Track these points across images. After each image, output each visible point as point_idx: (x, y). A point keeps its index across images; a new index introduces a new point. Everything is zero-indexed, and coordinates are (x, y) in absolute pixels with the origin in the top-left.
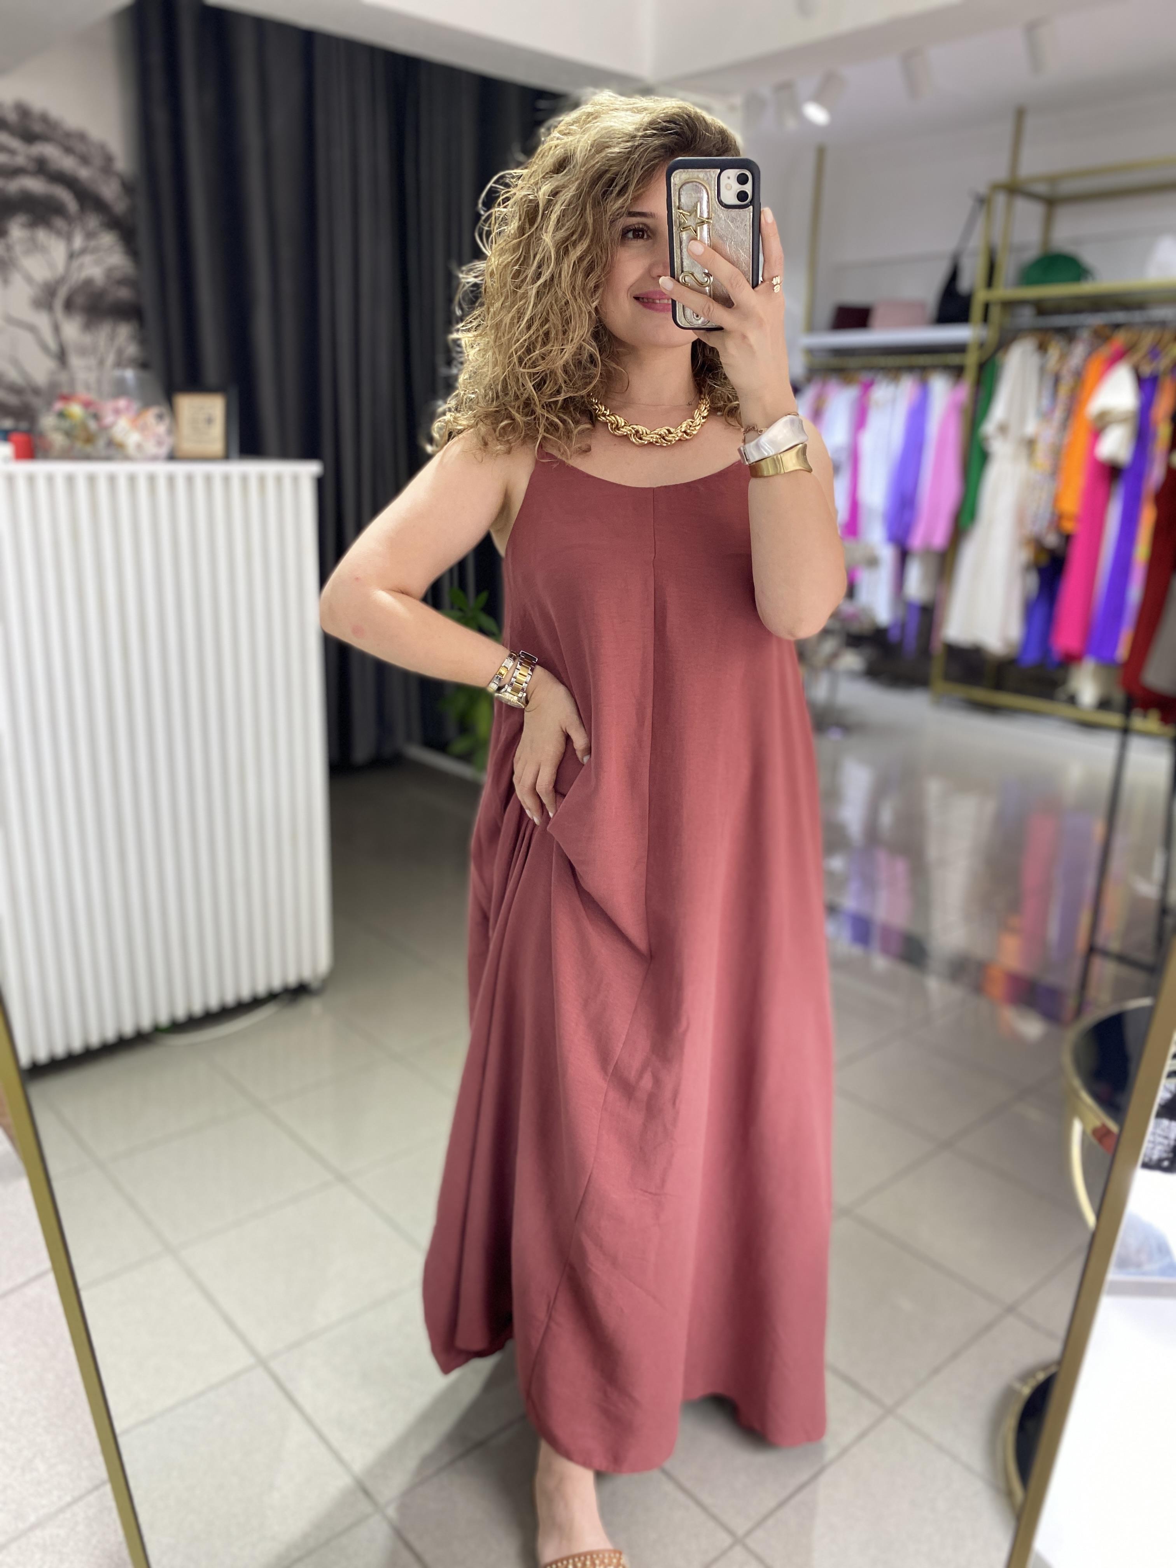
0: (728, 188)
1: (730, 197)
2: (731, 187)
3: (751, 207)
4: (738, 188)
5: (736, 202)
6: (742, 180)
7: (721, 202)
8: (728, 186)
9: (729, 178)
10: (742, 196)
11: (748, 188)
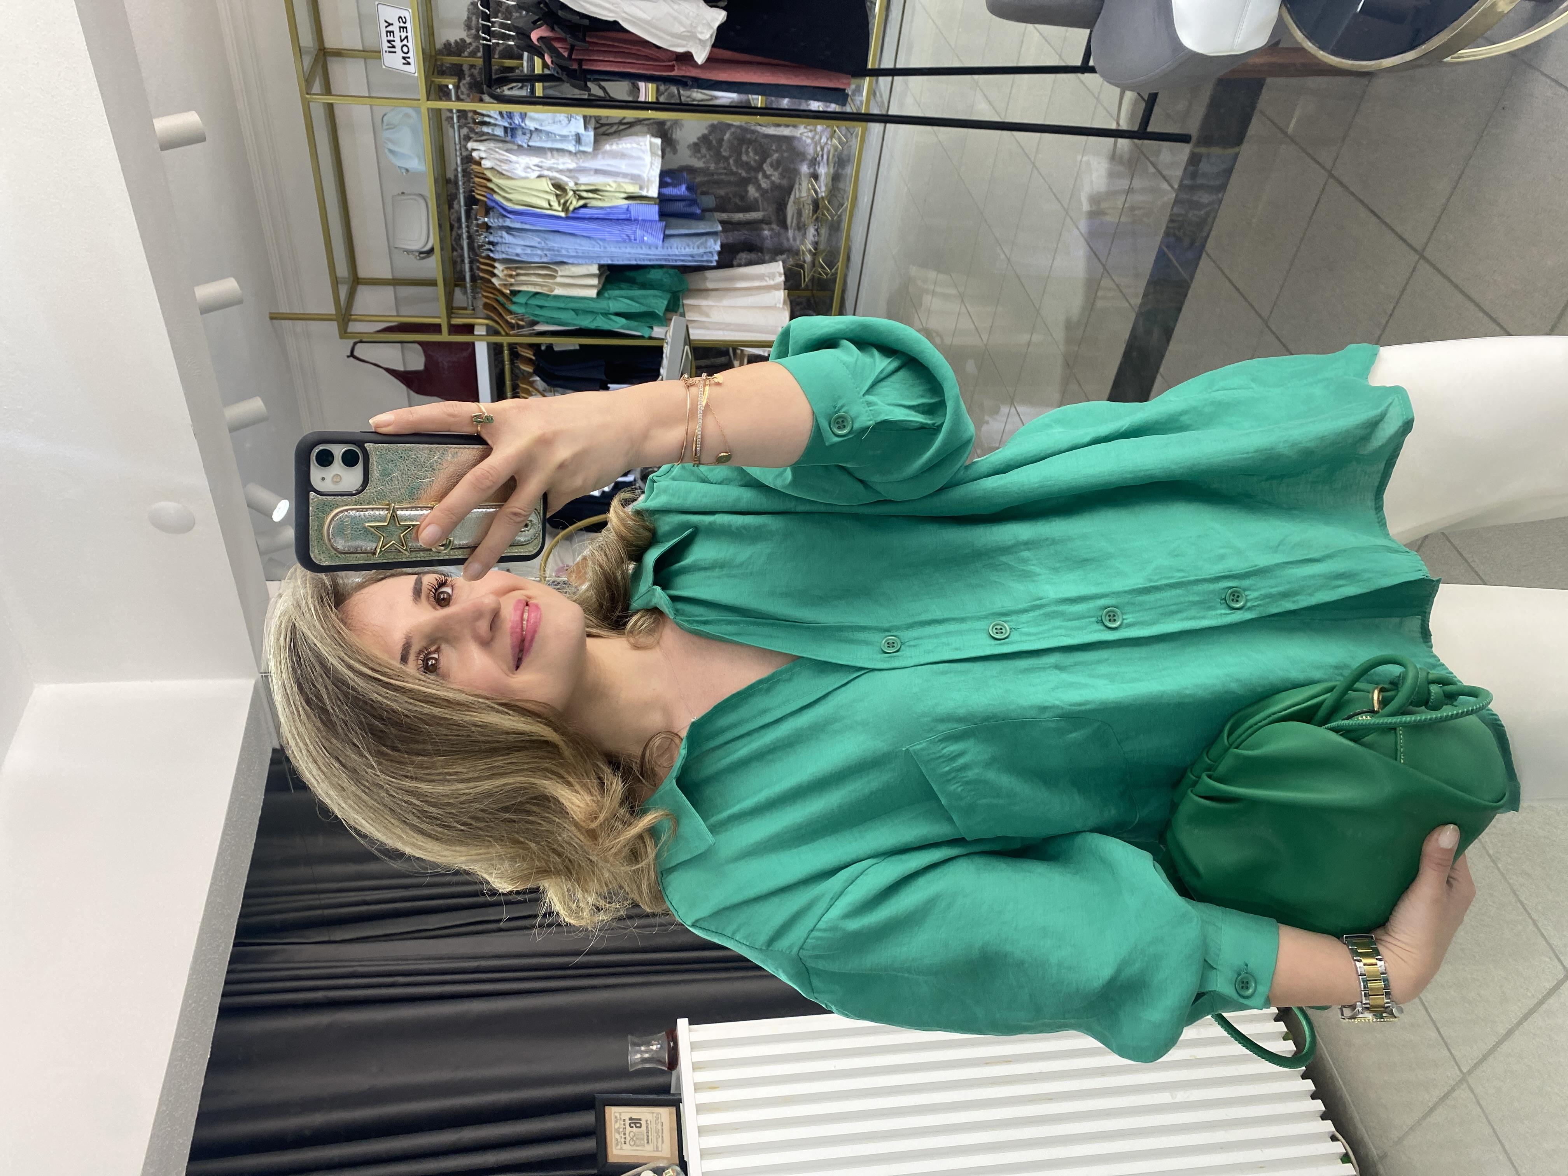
0: (338, 480)
1: (351, 478)
2: (338, 475)
3: (366, 445)
4: (337, 466)
5: (360, 467)
6: (325, 459)
7: (359, 492)
8: (335, 480)
9: (323, 479)
10: (350, 460)
11: (338, 451)
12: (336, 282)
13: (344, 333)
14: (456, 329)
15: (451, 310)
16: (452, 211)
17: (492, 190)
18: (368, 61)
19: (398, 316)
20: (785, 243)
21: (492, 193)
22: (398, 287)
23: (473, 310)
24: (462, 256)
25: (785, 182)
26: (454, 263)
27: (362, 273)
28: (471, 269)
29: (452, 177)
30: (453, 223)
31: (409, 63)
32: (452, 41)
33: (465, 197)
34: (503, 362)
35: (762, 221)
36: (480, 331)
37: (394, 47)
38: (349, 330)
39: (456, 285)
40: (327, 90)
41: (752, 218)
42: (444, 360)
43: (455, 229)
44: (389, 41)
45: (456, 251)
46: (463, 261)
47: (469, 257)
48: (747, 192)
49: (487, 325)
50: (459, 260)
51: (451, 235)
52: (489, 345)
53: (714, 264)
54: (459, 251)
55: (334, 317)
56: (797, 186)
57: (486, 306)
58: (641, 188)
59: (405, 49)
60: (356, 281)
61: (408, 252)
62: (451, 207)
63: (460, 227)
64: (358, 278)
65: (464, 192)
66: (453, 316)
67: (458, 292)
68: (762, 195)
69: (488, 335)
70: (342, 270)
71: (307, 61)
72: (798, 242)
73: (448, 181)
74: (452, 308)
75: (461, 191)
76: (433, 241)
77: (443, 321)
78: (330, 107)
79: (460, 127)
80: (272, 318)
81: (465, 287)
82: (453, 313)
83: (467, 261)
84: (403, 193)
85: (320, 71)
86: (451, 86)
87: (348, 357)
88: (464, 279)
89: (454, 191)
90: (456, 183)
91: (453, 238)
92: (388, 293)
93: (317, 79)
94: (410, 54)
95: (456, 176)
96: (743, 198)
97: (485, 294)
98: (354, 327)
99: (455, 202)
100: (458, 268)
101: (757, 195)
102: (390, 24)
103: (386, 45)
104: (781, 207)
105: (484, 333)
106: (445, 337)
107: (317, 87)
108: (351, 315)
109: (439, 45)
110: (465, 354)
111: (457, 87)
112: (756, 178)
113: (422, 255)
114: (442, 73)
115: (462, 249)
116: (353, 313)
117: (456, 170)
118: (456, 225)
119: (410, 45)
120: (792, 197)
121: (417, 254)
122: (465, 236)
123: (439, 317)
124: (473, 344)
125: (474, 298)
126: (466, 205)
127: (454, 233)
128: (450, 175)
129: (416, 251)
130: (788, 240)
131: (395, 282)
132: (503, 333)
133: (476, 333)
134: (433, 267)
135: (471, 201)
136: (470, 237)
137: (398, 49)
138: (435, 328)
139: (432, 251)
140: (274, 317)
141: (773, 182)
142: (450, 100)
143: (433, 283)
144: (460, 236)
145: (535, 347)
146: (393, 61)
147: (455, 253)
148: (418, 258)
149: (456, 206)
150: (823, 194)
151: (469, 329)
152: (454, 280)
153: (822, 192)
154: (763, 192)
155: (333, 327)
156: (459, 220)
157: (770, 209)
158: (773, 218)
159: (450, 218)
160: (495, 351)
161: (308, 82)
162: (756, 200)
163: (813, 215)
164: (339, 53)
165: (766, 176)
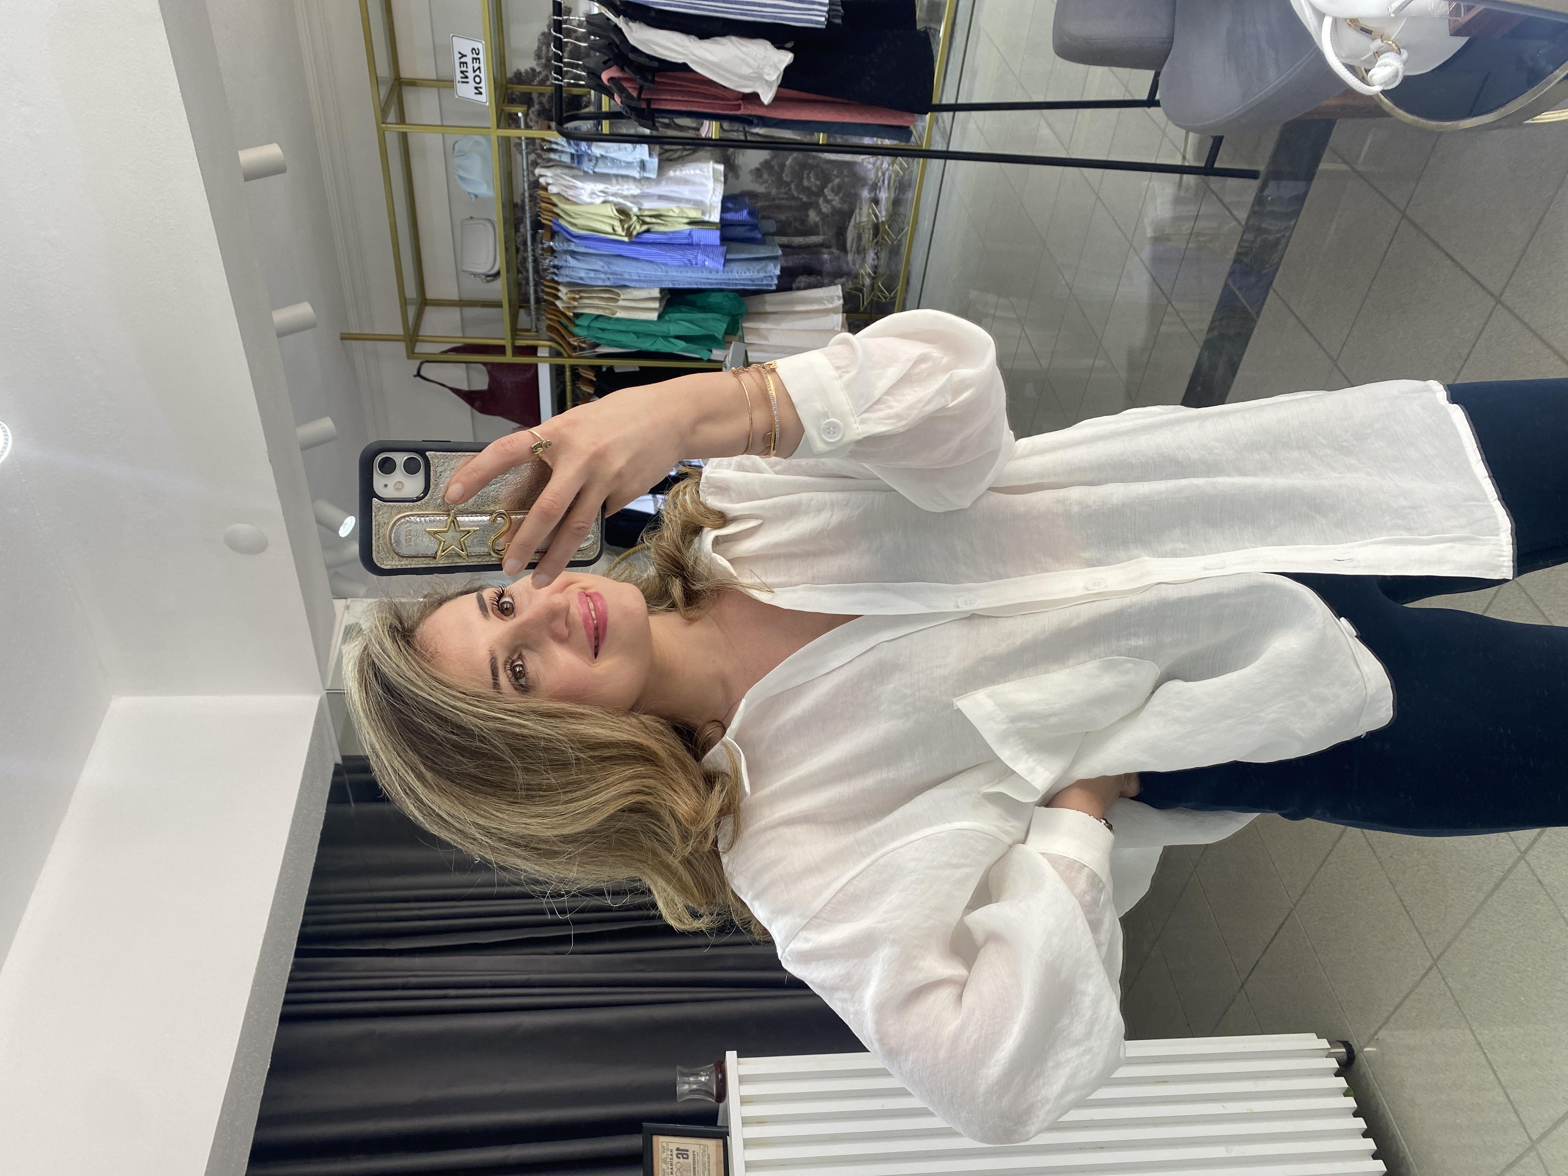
4: (400, 474)
12: (404, 302)
13: (411, 353)
14: (520, 351)
15: (515, 331)
16: (518, 234)
17: (558, 215)
18: (442, 90)
19: (464, 337)
20: (845, 266)
21: (558, 217)
22: (463, 308)
23: (537, 331)
24: (527, 279)
25: (846, 207)
26: (519, 285)
27: (430, 295)
28: (536, 292)
29: (519, 202)
30: (519, 246)
31: (481, 93)
32: (523, 70)
33: (531, 222)
34: (564, 383)
35: (822, 245)
36: (543, 352)
37: (467, 77)
38: (416, 351)
39: (521, 307)
40: (402, 120)
41: (812, 242)
42: (508, 380)
43: (521, 253)
44: (462, 72)
45: (522, 273)
46: (528, 283)
47: (534, 280)
48: (808, 216)
49: (550, 347)
50: (524, 282)
51: (517, 258)
52: (551, 366)
53: (774, 288)
54: (525, 274)
55: (402, 338)
56: (857, 211)
57: (550, 328)
58: (703, 213)
59: (478, 80)
60: (424, 302)
61: (476, 275)
62: (517, 230)
63: (526, 250)
64: (426, 299)
65: (531, 217)
66: (517, 337)
67: (522, 312)
68: (823, 219)
69: (551, 356)
70: (411, 292)
71: (383, 91)
72: (857, 266)
73: (515, 206)
74: (517, 330)
75: (528, 215)
76: (500, 264)
77: (507, 343)
78: (404, 136)
79: (528, 154)
80: (342, 339)
81: (529, 309)
82: (518, 335)
83: (531, 283)
84: (471, 218)
85: (395, 100)
86: (520, 115)
87: (415, 376)
88: (528, 301)
89: (520, 215)
90: (523, 207)
91: (519, 261)
92: (453, 315)
93: (393, 109)
94: (482, 85)
95: (523, 201)
96: (803, 222)
97: (549, 316)
98: (421, 348)
99: (522, 226)
100: (523, 291)
101: (817, 219)
102: (463, 56)
103: (459, 76)
104: (841, 233)
105: (547, 355)
106: (509, 358)
107: (392, 117)
108: (418, 336)
109: (510, 74)
110: (528, 375)
111: (526, 115)
112: (817, 204)
113: (489, 278)
114: (512, 101)
115: (527, 271)
116: (421, 333)
117: (523, 195)
118: (522, 248)
119: (482, 75)
120: (852, 221)
121: (484, 277)
122: (530, 259)
123: (504, 339)
124: (536, 366)
125: (538, 319)
126: (532, 229)
127: (520, 256)
128: (517, 200)
129: (484, 275)
130: (847, 263)
131: (462, 304)
132: (566, 355)
133: (539, 355)
134: (499, 289)
135: (537, 225)
136: (535, 260)
137: (471, 80)
138: (500, 350)
139: (498, 274)
140: (345, 337)
141: (833, 207)
142: (518, 127)
143: (498, 305)
144: (525, 259)
145: (597, 369)
146: (466, 91)
147: (520, 276)
148: (484, 281)
149: (522, 230)
150: (884, 219)
151: (532, 351)
152: (519, 302)
153: (882, 217)
154: (824, 217)
155: (401, 347)
156: (525, 243)
157: (830, 234)
158: (833, 242)
159: (516, 241)
160: (558, 372)
161: (384, 111)
162: (816, 224)
163: (873, 239)
164: (413, 83)
165: (827, 201)
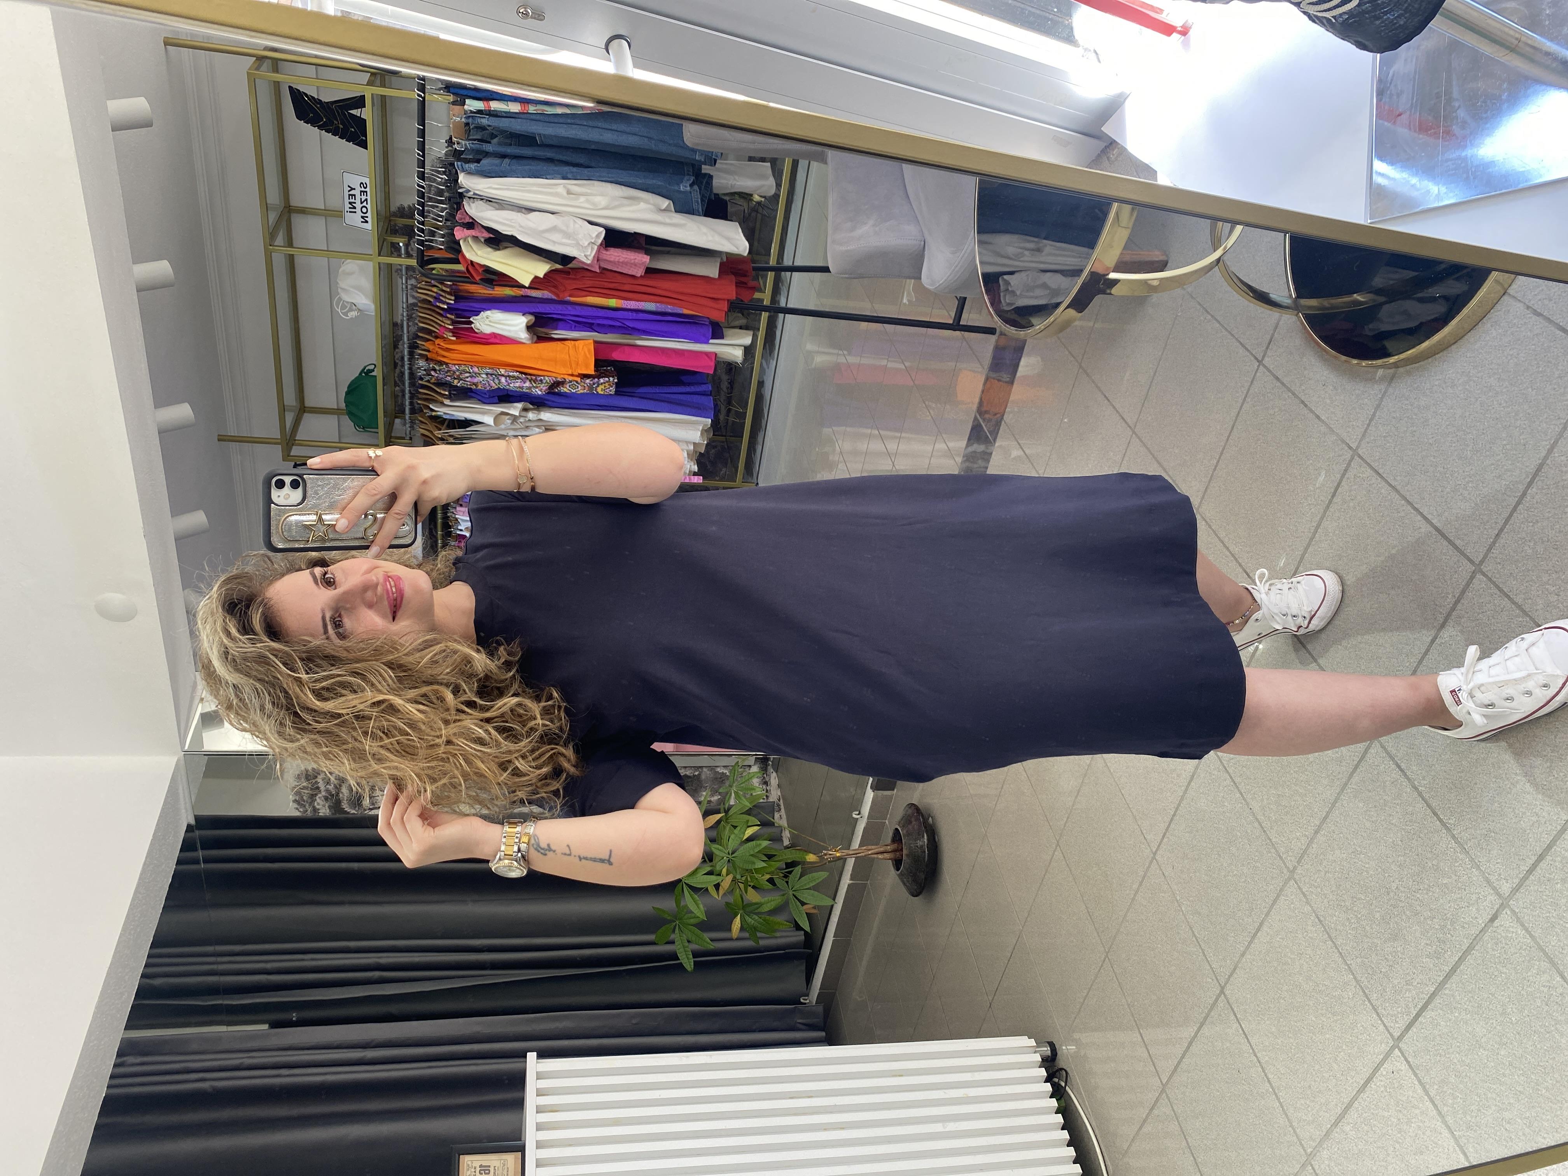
4: (287, 489)
12: (283, 409)
13: (287, 456)
15: (390, 439)
18: (329, 219)
19: (340, 442)
22: (341, 416)
27: (308, 403)
31: (366, 222)
37: (354, 208)
38: (292, 454)
40: (290, 243)
44: (350, 203)
55: (279, 441)
59: (364, 210)
60: (303, 409)
64: (305, 407)
70: (290, 399)
71: (273, 217)
78: (291, 259)
79: (407, 279)
80: (219, 440)
81: (405, 419)
83: (407, 396)
85: (283, 225)
86: (401, 244)
88: (403, 412)
89: (398, 333)
90: (402, 327)
91: (396, 375)
92: (332, 421)
93: (281, 234)
94: (368, 215)
95: (402, 321)
98: (296, 451)
99: (399, 343)
102: (352, 189)
103: (347, 206)
107: (280, 240)
108: (296, 440)
116: (298, 438)
117: (403, 315)
119: (369, 207)
128: (397, 320)
131: (340, 412)
137: (358, 210)
140: (222, 439)
142: (399, 256)
146: (353, 219)
152: (395, 412)
161: (271, 236)
164: (303, 211)
